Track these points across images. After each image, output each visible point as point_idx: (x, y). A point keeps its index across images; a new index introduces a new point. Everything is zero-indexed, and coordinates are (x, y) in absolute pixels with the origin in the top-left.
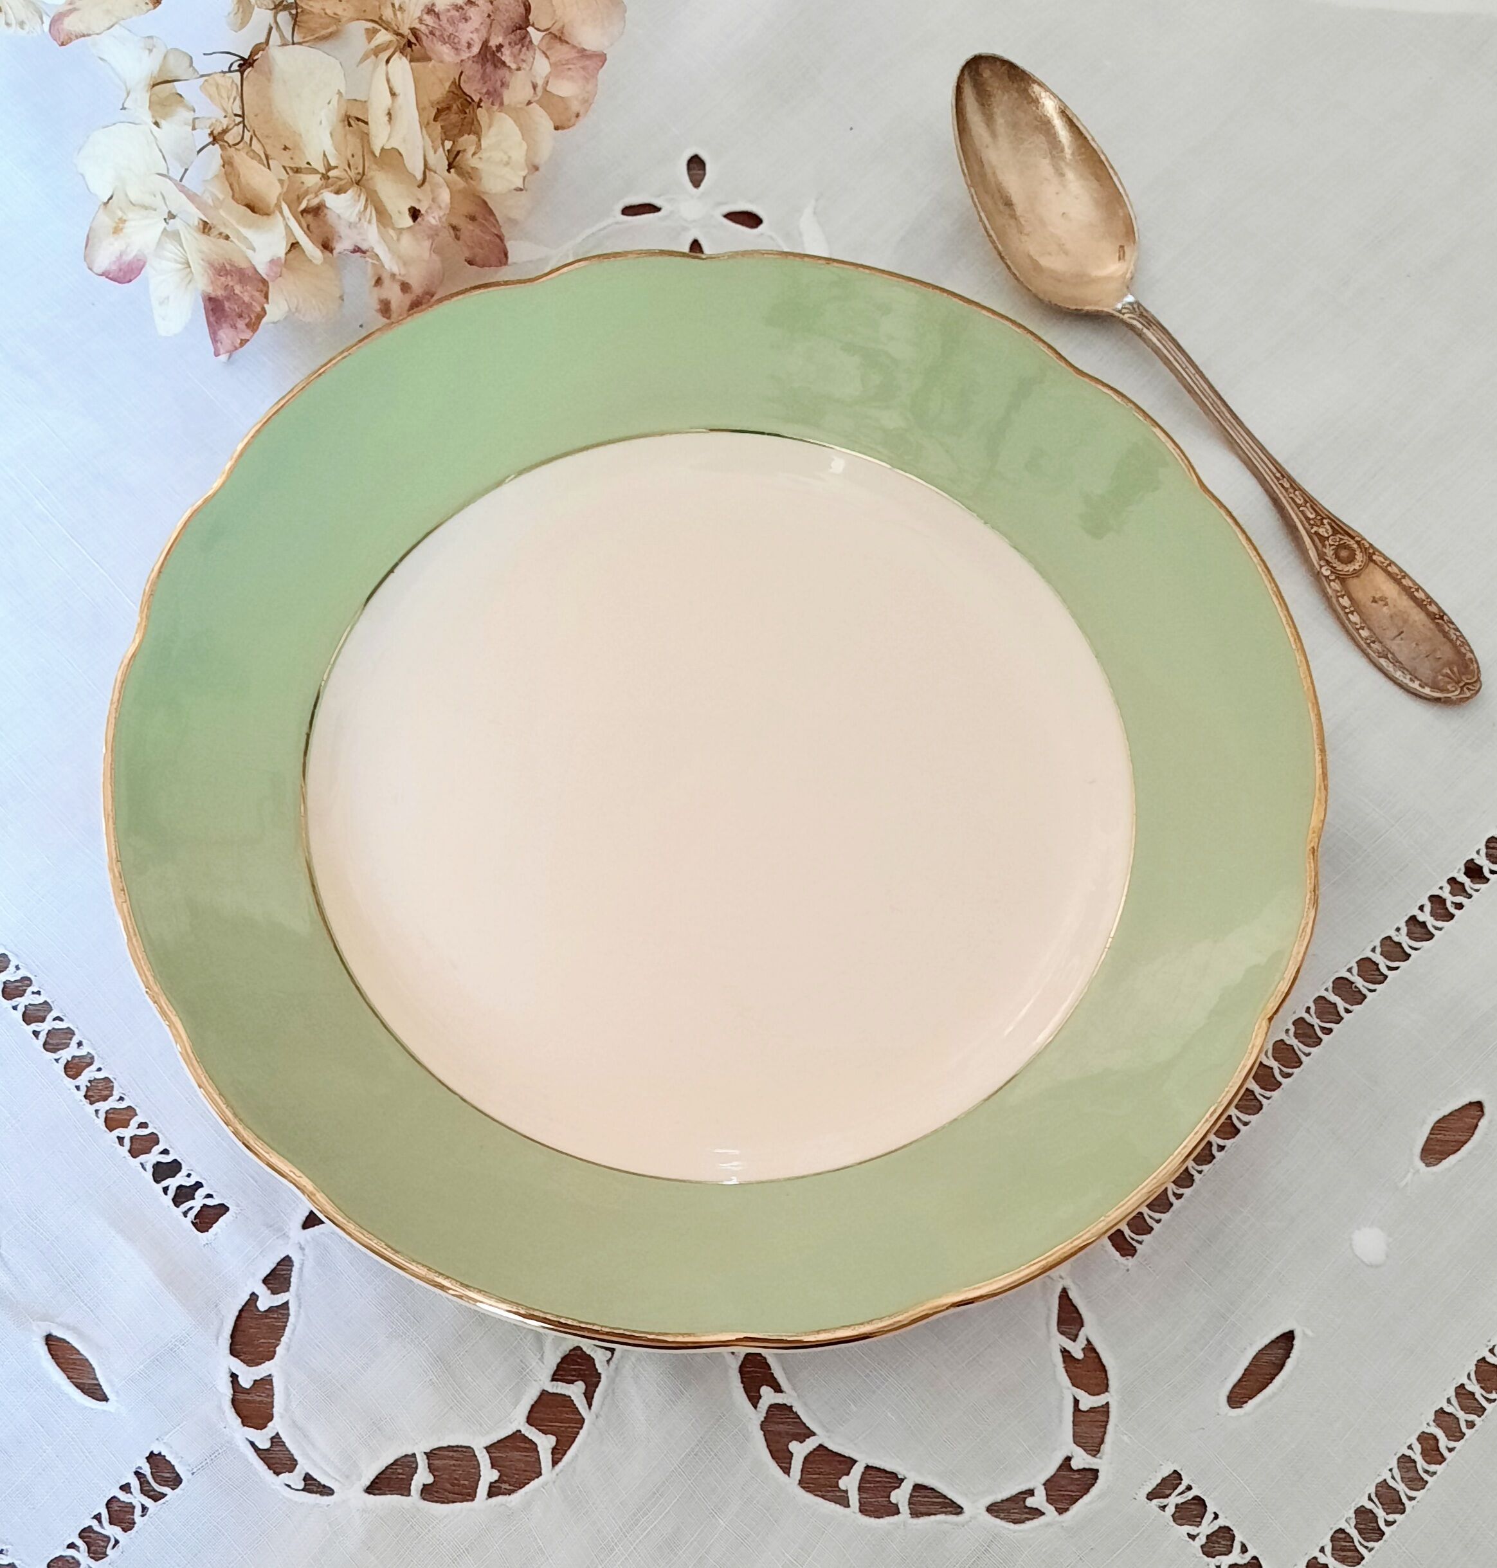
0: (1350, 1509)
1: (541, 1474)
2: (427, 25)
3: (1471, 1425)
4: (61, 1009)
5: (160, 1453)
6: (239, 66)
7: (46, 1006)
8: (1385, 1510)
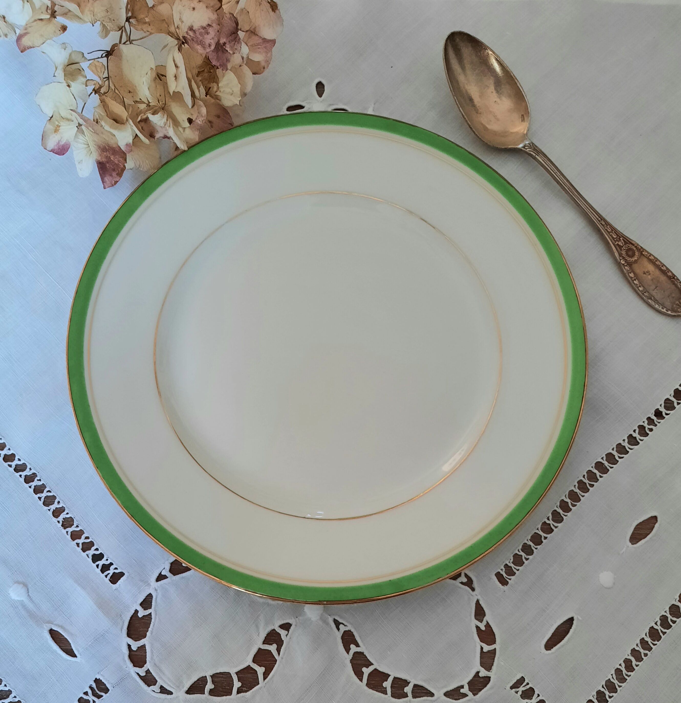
0: (594, 691)
1: (259, 684)
2: (190, 36)
3: (646, 655)
4: (50, 487)
5: (99, 679)
6: (106, 55)
7: (44, 486)
8: (608, 692)
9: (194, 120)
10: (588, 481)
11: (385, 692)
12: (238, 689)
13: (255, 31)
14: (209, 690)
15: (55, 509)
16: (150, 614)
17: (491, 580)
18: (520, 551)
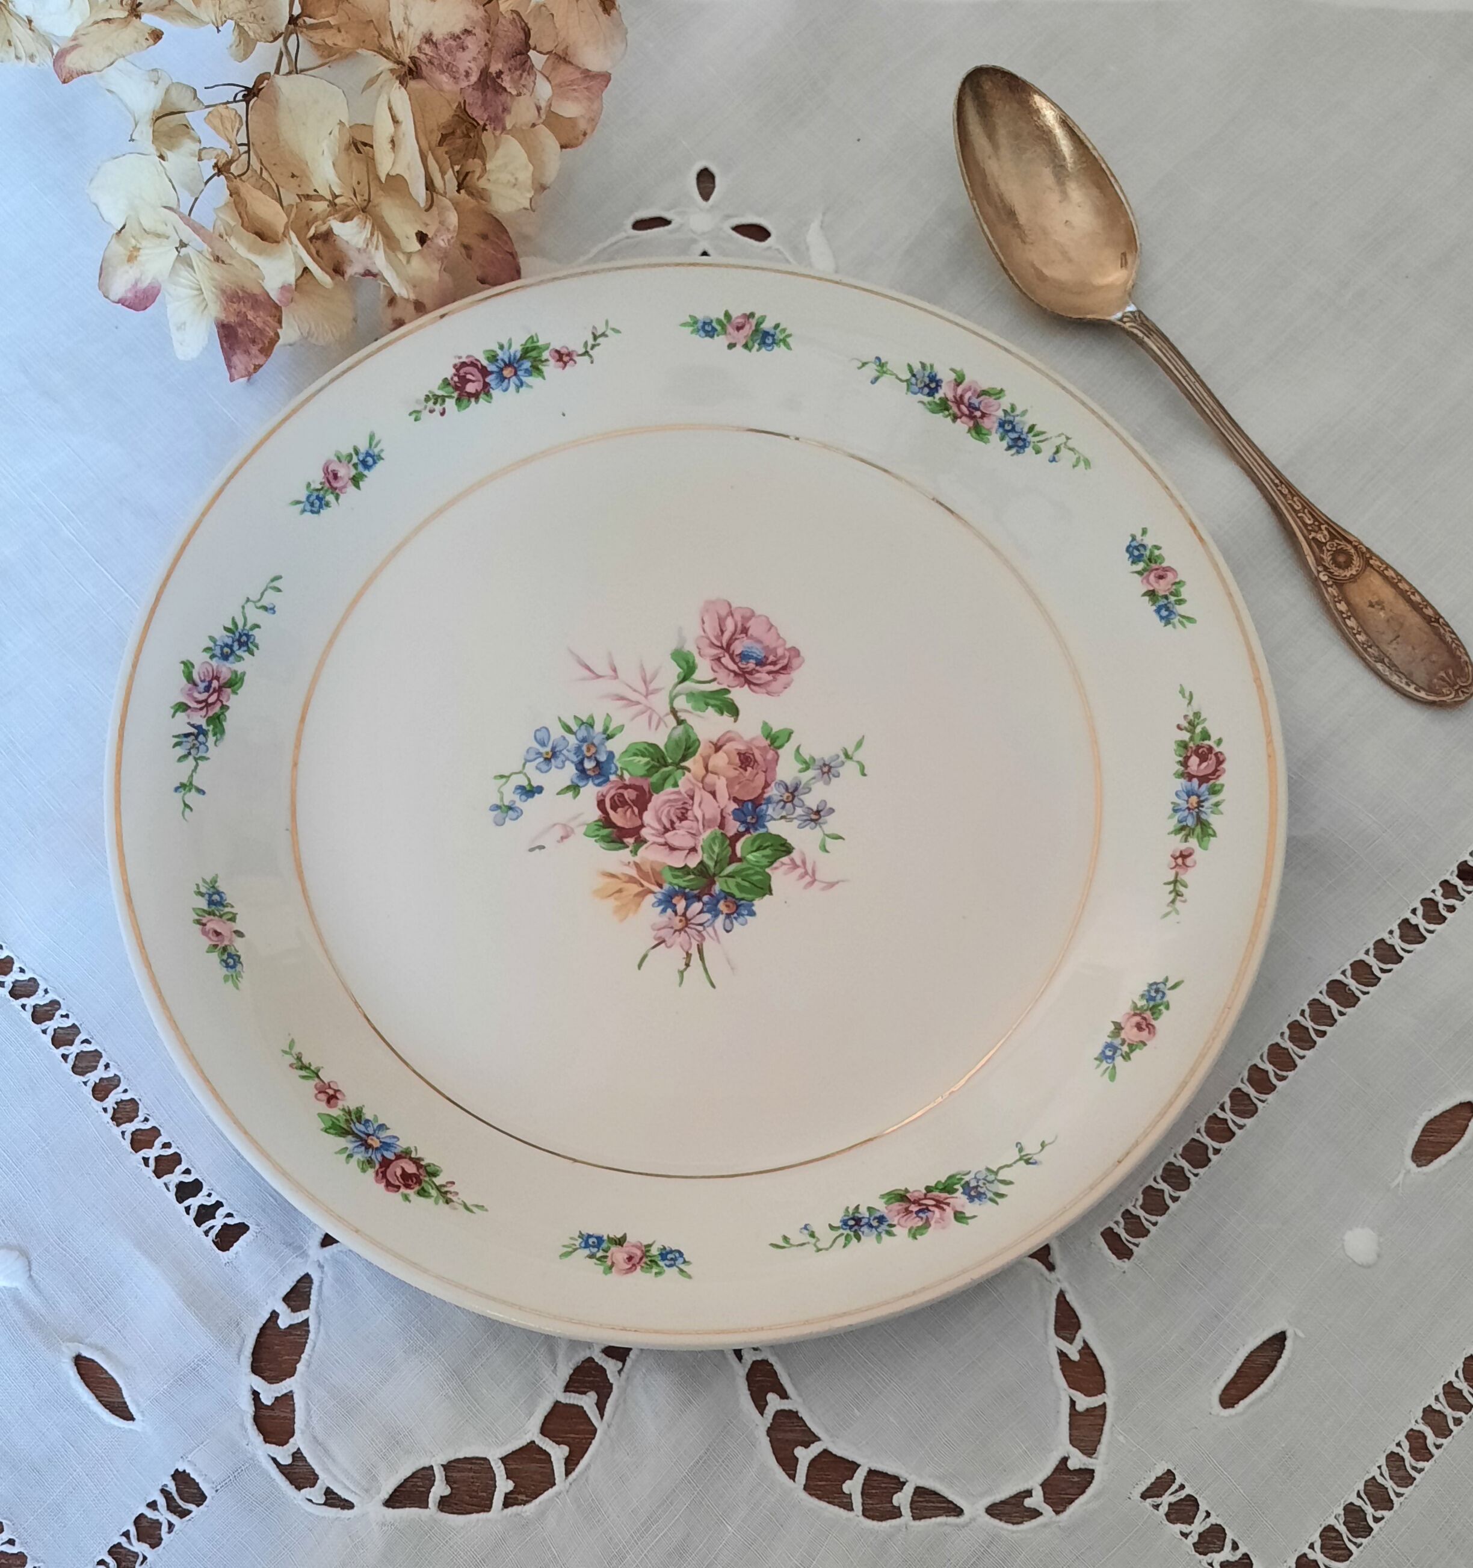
0: (1339, 1506)
1: (554, 1484)
2: (426, 54)
3: (1457, 1422)
4: (89, 1032)
5: (184, 1471)
6: (244, 96)
7: (75, 1029)
8: (1373, 1507)
9: (430, 236)
10: (1312, 1024)
11: (849, 1507)
12: (507, 1496)
13: (567, 54)
14: (438, 1499)
15: (97, 1081)
16: (306, 1322)
17: (1093, 1245)
18: (1159, 1180)
